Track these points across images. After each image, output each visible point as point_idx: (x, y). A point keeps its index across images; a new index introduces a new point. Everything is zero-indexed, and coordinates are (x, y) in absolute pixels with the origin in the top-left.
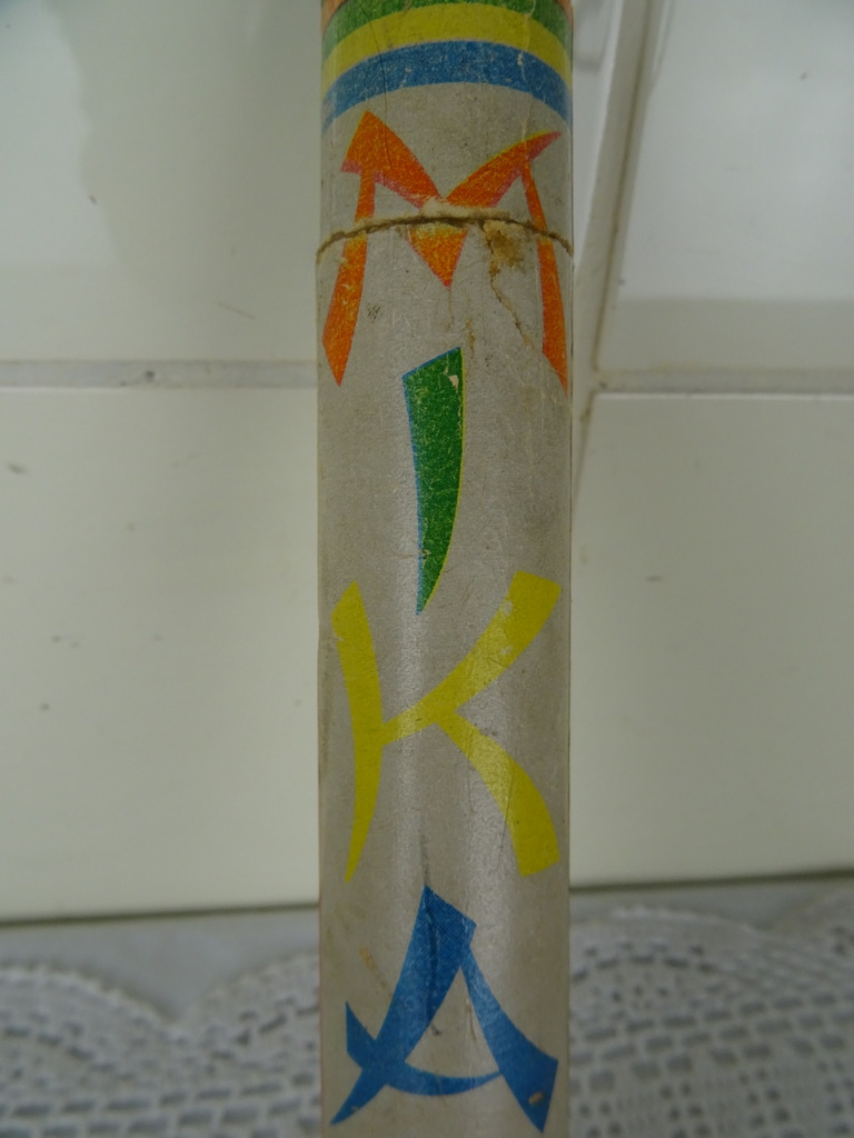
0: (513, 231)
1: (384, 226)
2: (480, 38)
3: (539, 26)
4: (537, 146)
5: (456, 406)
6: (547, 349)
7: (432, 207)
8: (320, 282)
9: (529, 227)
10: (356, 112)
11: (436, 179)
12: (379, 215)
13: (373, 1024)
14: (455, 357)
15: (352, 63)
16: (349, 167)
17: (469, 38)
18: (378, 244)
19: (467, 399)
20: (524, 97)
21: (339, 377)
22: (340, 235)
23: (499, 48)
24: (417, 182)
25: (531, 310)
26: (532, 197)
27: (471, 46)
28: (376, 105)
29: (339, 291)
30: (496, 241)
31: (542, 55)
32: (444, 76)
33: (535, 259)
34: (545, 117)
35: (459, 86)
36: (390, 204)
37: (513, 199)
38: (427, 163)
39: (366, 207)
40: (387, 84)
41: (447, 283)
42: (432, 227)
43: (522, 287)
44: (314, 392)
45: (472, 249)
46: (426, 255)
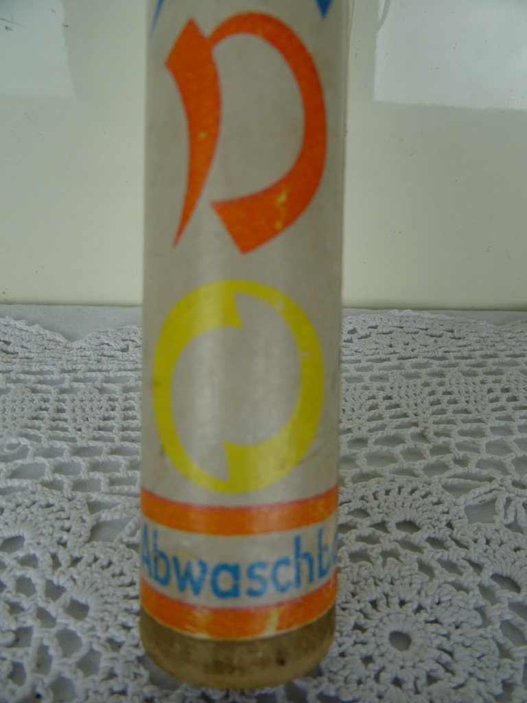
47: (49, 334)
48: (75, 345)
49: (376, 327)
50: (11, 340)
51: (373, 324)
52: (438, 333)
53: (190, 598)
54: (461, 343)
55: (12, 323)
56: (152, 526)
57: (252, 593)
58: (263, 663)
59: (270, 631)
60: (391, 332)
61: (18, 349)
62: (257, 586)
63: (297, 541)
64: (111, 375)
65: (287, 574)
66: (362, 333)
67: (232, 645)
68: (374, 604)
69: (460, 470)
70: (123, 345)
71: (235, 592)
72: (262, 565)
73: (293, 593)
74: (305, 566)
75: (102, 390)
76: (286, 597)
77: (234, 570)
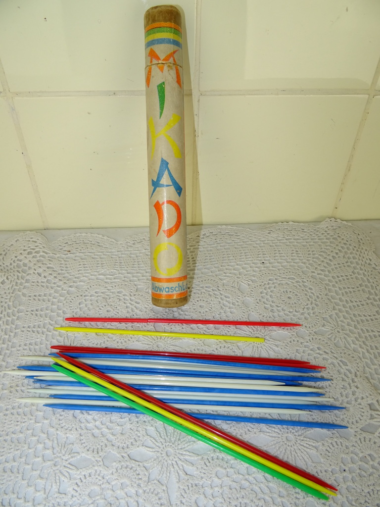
0: (171, 65)
1: (154, 64)
2: (165, 38)
3: (174, 35)
4: (174, 52)
5: (164, 90)
6: (177, 82)
7: (160, 62)
8: (145, 73)
9: (174, 64)
10: (149, 48)
11: (161, 58)
12: (153, 63)
13: (155, 180)
14: (164, 83)
15: (149, 41)
16: (149, 56)
17: (164, 37)
18: (153, 67)
19: (166, 89)
20: (172, 45)
21: (148, 87)
22: (148, 66)
23: (169, 39)
24: (158, 58)
25: (175, 76)
26: (174, 60)
27: (164, 39)
28: (152, 47)
29: (148, 74)
30: (169, 66)
31: (176, 39)
32: (161, 43)
33: (175, 68)
34: (176, 48)
35: (163, 45)
36: (155, 61)
37: (171, 60)
38: (159, 55)
39: (151, 62)
40: (154, 44)
41: (162, 72)
42: (160, 65)
43: (173, 73)
44: (145, 96)
45: (166, 68)
46: (159, 68)
47: (111, 240)
48: (119, 243)
49: (212, 233)
50: (99, 241)
51: (211, 231)
52: (232, 234)
53: (161, 293)
54: (238, 237)
55: (98, 236)
56: (154, 282)
57: (171, 292)
58: (174, 303)
59: (175, 298)
60: (217, 234)
61: (103, 245)
62: (172, 291)
63: (179, 284)
64: (132, 252)
65: (177, 289)
66: (207, 235)
67: (169, 300)
68: (198, 301)
69: (224, 275)
70: (133, 242)
71: (169, 292)
72: (173, 287)
73: (178, 292)
74: (180, 288)
75: (130, 257)
76: (177, 293)
77: (168, 288)
